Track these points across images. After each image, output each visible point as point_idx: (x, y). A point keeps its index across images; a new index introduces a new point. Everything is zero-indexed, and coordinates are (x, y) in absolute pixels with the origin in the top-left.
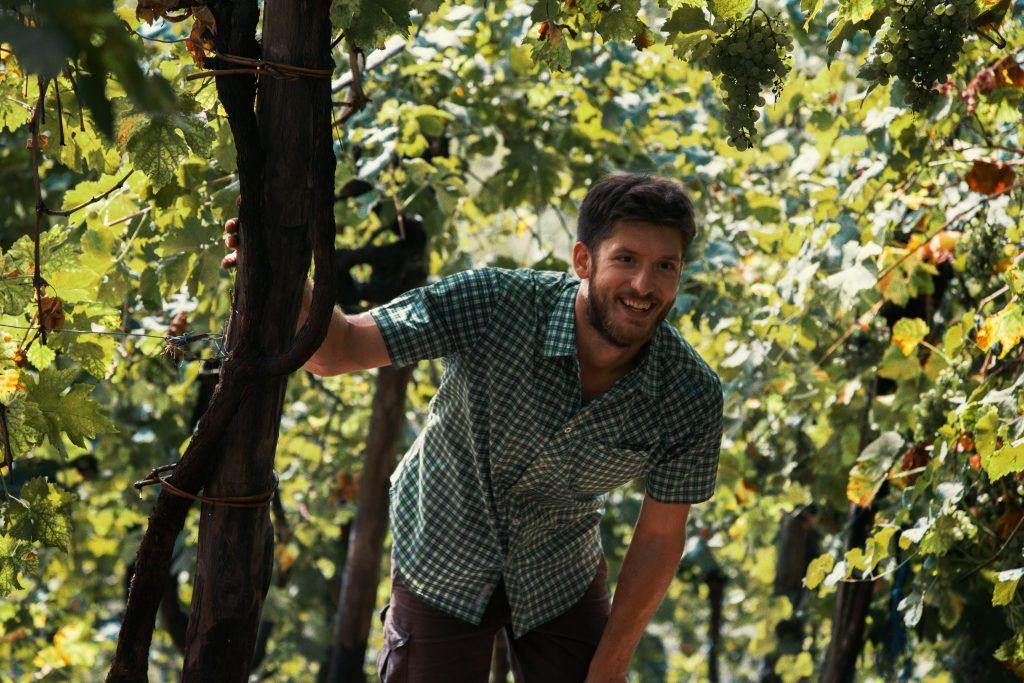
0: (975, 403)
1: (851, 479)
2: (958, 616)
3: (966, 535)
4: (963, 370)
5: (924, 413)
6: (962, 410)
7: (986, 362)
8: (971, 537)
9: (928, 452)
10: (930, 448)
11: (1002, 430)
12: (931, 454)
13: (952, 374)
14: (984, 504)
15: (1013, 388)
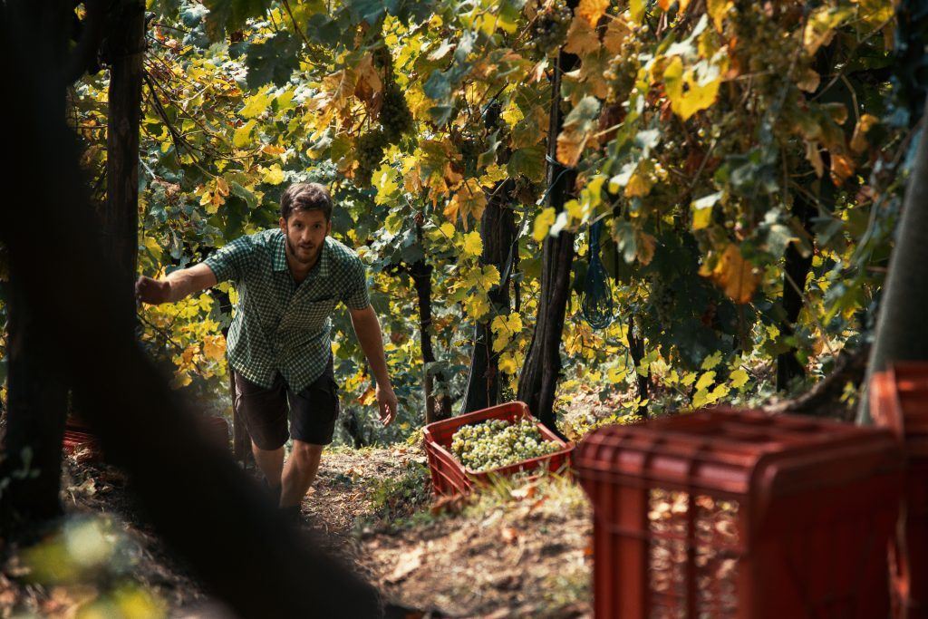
0: (660, 57)
1: (558, 144)
2: (651, 254)
3: (659, 178)
4: (643, 33)
5: (613, 76)
6: (649, 66)
7: (660, 25)
8: (663, 179)
9: (624, 107)
10: (626, 104)
11: (687, 77)
12: (627, 109)
13: (634, 38)
14: (671, 150)
15: (691, 39)
